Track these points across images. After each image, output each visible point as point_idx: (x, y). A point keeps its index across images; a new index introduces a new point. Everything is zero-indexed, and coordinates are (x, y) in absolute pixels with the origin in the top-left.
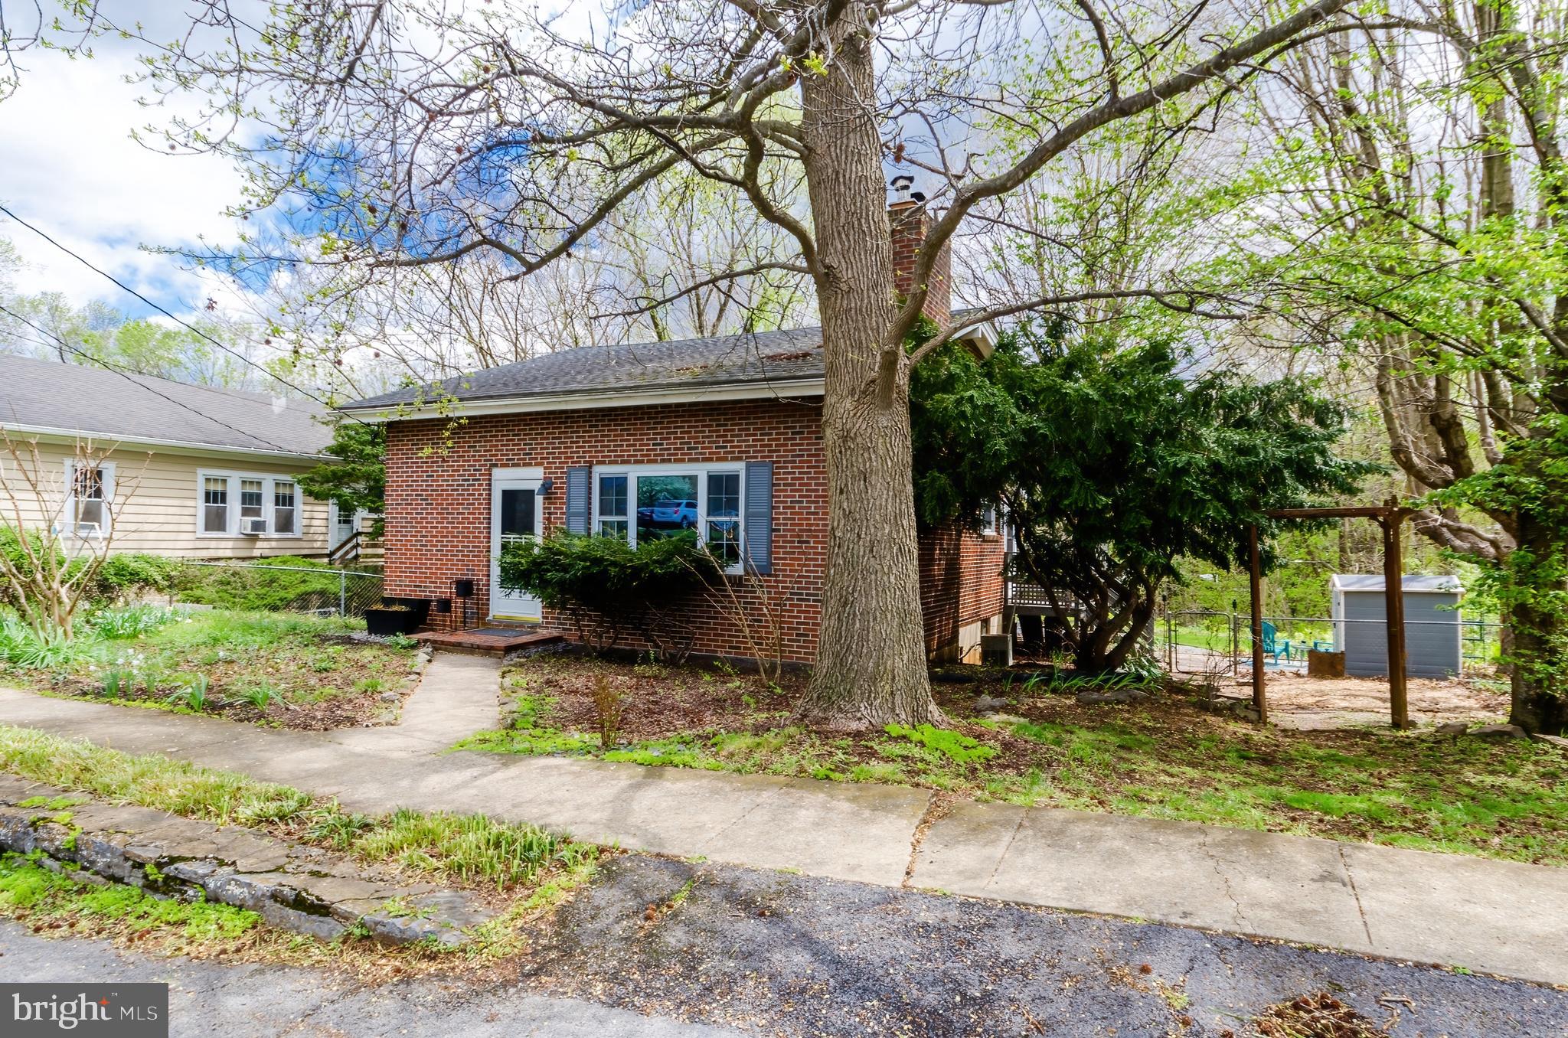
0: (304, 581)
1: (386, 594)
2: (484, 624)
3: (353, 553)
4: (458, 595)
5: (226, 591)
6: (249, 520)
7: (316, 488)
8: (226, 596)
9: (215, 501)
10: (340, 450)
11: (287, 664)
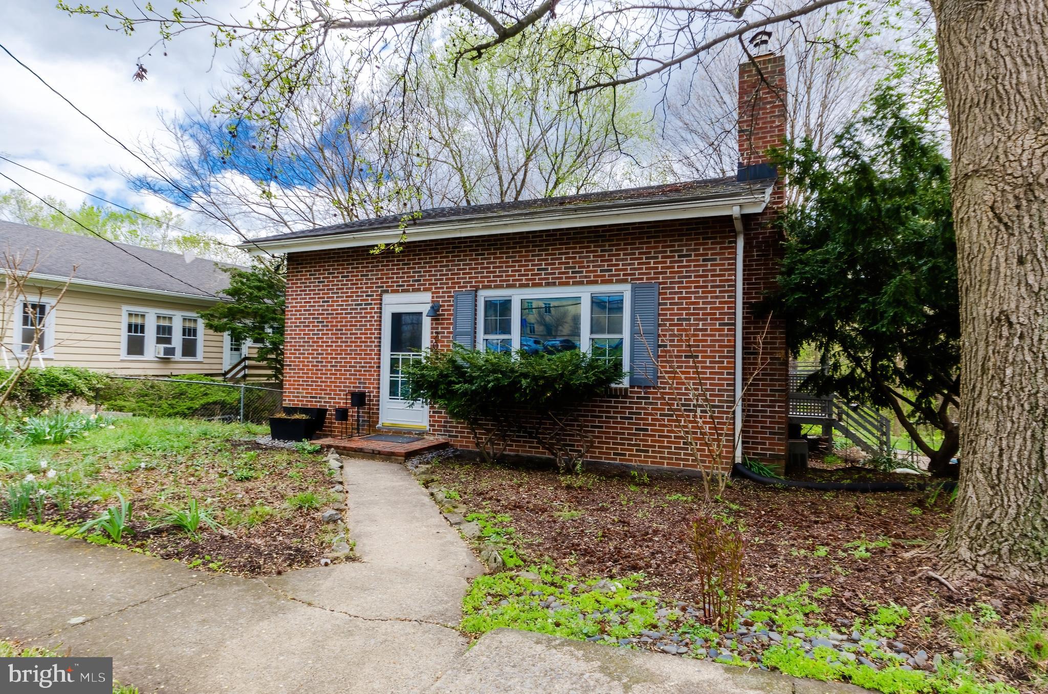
0: (206, 394)
1: (286, 403)
2: (375, 431)
3: (242, 373)
4: (353, 405)
5: (143, 402)
6: (162, 347)
7: (216, 322)
8: (144, 406)
9: (136, 332)
10: (234, 292)
11: (207, 473)
